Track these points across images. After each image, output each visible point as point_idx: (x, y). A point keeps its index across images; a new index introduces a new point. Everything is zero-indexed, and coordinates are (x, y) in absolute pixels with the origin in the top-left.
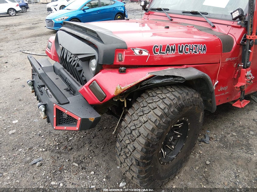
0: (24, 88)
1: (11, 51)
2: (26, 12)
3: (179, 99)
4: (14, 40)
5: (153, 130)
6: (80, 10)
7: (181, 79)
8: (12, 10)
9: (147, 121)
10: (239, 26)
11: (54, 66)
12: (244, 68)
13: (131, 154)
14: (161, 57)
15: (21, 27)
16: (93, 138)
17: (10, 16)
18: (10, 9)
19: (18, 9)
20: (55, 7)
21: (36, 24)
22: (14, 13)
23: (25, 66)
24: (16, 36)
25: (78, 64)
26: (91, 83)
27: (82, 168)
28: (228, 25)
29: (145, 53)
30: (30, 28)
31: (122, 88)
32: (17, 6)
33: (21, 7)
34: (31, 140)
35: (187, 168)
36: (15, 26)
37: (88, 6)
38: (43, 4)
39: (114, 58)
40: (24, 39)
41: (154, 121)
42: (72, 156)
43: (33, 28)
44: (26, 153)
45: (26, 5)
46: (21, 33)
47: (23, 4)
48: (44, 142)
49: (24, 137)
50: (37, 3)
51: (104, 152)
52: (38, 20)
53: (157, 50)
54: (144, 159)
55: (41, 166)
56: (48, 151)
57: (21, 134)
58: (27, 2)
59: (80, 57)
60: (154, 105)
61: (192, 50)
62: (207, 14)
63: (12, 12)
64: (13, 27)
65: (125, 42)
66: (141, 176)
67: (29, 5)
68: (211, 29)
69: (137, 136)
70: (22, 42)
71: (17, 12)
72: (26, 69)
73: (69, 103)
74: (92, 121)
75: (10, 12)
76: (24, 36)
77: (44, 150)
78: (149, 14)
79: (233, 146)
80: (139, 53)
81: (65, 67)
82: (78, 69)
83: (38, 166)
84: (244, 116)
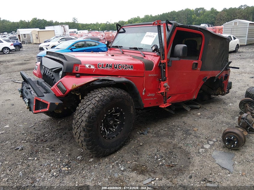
0: (13, 106)
1: (3, 81)
2: (19, 51)
3: (111, 92)
4: (7, 72)
5: (93, 109)
6: (68, 49)
7: (113, 82)
8: (6, 49)
9: (90, 104)
10: (157, 55)
11: (38, 81)
12: (162, 81)
13: (80, 124)
14: (103, 70)
15: (13, 63)
16: (64, 135)
17: (4, 54)
18: (5, 48)
19: (12, 48)
20: (47, 47)
21: (28, 60)
22: (8, 51)
23: (15, 92)
24: (9, 70)
25: (53, 75)
26: (58, 83)
27: (52, 151)
28: (152, 55)
29: (92, 67)
30: (22, 64)
31: (76, 85)
32: (12, 45)
33: (15, 46)
34: (16, 137)
35: (126, 148)
36: (8, 62)
37: (75, 46)
38: (36, 45)
39: (73, 69)
40: (16, 72)
41: (94, 103)
42: (46, 145)
43: (25, 64)
44: (11, 144)
45: (20, 45)
46: (13, 67)
47: (17, 44)
48: (26, 137)
49: (11, 135)
50: (30, 44)
51: (70, 142)
52: (30, 57)
53: (100, 66)
54: (87, 127)
55: (22, 150)
56: (28, 143)
57: (9, 134)
58: (21, 42)
59: (53, 70)
60: (95, 96)
61: (123, 67)
62: (142, 49)
63: (6, 51)
64: (6, 63)
65: (80, 61)
66: (87, 139)
67: (23, 45)
68: (143, 58)
69: (83, 113)
70: (14, 74)
71: (10, 50)
72: (16, 93)
73: (44, 96)
74: (57, 105)
75: (4, 50)
76: (16, 70)
77: (25, 142)
78: (111, 50)
79: (162, 136)
80: (89, 67)
81: (45, 81)
82: (53, 78)
83: (20, 150)
84: (177, 120)
